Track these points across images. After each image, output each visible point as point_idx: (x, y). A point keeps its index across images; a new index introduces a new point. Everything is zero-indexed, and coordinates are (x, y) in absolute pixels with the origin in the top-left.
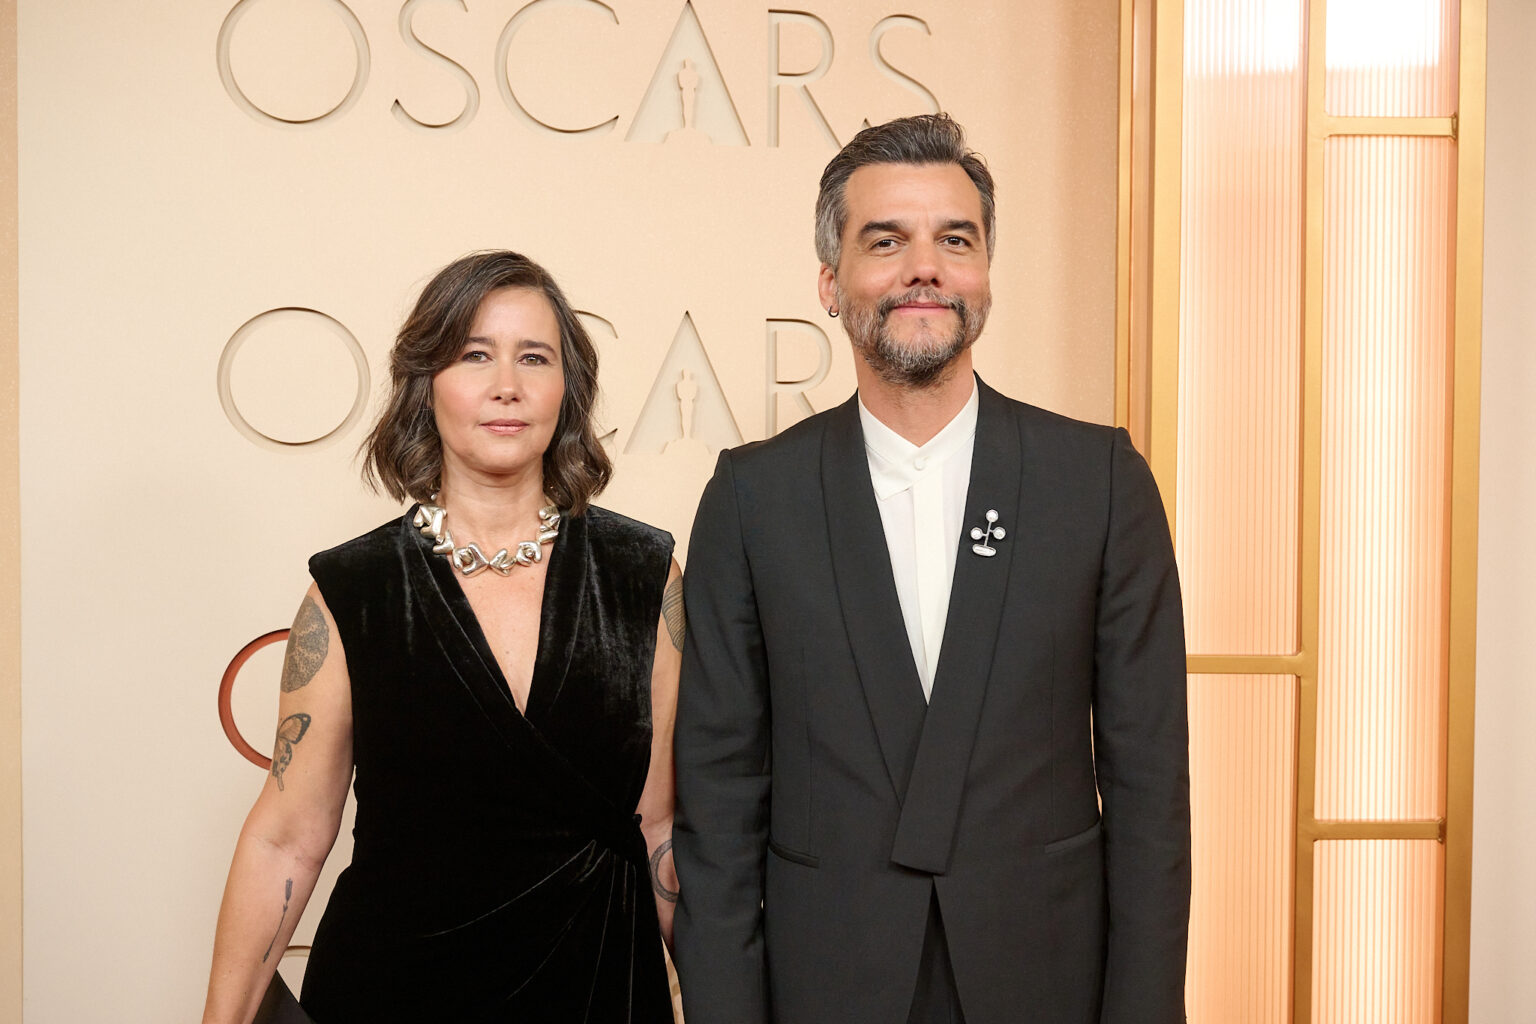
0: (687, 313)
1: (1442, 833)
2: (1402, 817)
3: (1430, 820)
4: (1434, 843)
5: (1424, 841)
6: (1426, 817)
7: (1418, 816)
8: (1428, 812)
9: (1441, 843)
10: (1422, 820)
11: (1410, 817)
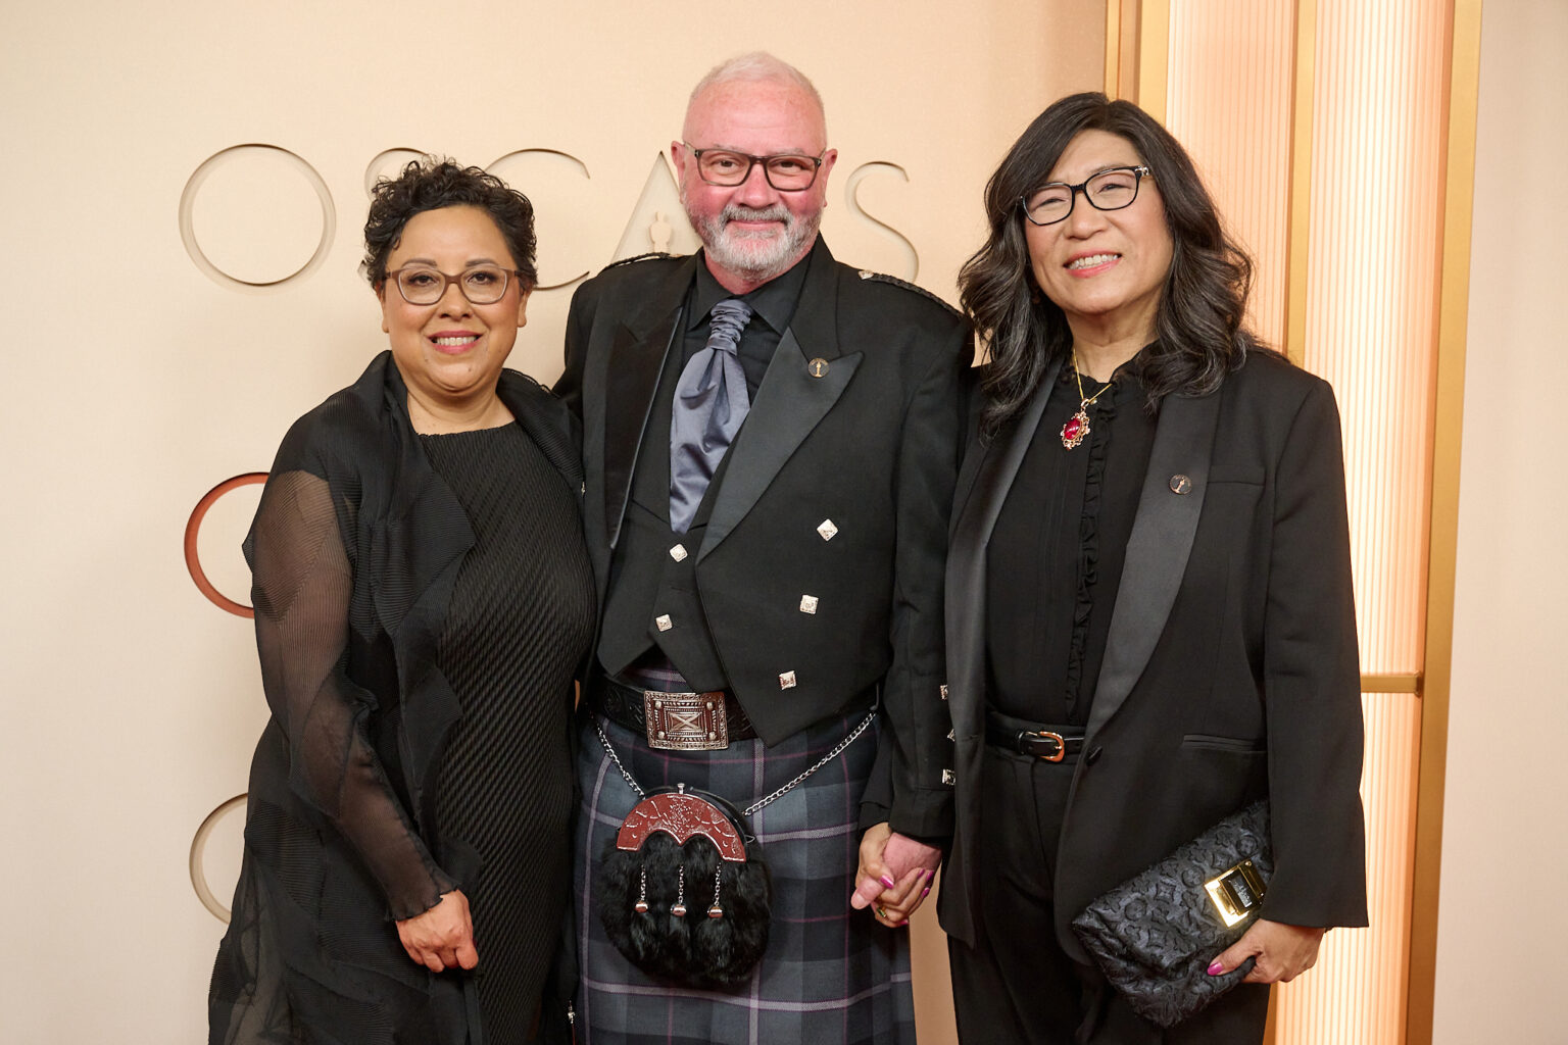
0: (661, 153)
1: (1419, 686)
2: (1380, 671)
3: (1409, 674)
4: (1411, 697)
5: (1402, 695)
6: (1403, 670)
7: (1396, 670)
8: (1409, 667)
9: (1418, 696)
10: (1400, 674)
11: (1388, 671)
